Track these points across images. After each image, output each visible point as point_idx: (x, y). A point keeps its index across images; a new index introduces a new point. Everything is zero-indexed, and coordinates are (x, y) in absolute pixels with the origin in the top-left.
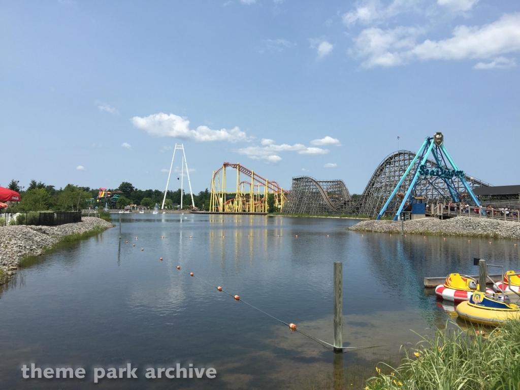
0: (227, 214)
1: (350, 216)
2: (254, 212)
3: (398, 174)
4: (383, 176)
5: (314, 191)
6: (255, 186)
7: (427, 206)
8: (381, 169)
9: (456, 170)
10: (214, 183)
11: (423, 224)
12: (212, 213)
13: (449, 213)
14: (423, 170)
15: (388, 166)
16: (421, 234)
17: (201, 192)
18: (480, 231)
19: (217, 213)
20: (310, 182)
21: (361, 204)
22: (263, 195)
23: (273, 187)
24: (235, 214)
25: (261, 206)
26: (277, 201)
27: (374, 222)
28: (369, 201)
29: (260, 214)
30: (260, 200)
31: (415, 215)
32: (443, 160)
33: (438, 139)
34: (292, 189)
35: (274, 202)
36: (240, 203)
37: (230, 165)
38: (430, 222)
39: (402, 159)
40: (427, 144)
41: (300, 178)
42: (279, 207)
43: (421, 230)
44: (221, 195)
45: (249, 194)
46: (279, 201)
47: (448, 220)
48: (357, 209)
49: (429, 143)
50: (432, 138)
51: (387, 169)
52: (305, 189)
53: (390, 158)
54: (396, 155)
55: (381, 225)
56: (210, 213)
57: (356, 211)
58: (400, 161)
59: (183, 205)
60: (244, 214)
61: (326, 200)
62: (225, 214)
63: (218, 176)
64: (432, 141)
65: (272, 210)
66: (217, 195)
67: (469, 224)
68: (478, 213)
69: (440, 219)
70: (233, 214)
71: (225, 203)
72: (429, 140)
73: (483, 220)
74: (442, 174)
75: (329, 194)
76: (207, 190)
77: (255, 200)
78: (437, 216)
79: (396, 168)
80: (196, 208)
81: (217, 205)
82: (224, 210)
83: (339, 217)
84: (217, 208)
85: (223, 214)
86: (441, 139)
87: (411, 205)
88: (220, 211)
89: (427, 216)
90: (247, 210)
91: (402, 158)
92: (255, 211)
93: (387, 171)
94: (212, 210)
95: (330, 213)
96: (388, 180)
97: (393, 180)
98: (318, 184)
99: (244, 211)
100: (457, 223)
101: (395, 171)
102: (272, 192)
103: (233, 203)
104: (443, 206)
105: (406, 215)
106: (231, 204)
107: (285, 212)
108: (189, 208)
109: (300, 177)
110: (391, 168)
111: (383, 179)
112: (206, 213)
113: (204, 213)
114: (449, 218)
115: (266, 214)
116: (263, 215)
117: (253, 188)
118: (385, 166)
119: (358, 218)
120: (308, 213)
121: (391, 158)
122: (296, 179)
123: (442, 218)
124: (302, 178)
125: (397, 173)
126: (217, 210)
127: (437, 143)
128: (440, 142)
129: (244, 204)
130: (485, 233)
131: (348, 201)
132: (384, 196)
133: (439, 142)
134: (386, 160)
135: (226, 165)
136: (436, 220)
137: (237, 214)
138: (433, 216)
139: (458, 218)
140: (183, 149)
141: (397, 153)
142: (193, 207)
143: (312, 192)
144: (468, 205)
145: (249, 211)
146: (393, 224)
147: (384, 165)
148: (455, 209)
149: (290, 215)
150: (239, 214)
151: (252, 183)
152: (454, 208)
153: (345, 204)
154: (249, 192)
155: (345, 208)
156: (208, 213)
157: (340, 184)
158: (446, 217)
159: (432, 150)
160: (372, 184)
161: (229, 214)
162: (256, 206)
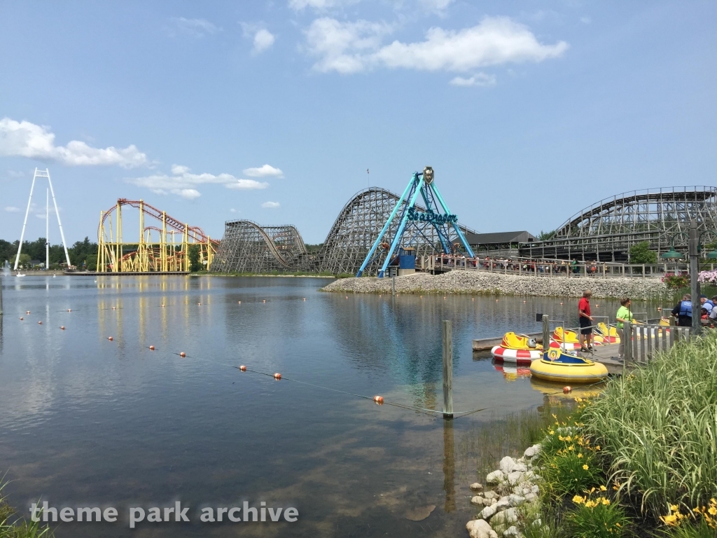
0: (126, 274)
1: (308, 274)
2: (166, 270)
3: (369, 218)
4: (350, 220)
5: (257, 240)
6: (167, 233)
7: (417, 258)
8: (348, 211)
9: (448, 214)
10: (103, 228)
11: (413, 281)
12: (101, 275)
13: (442, 266)
14: (412, 214)
15: (356, 207)
16: (413, 293)
17: (78, 243)
18: (479, 288)
19: (109, 273)
20: (251, 227)
21: (322, 258)
22: (181, 246)
23: (194, 235)
24: (138, 274)
25: (178, 263)
26: (201, 255)
27: (354, 280)
28: (333, 252)
29: (177, 274)
30: (176, 253)
31: (403, 270)
32: (433, 202)
33: (429, 175)
34: (224, 238)
35: (198, 256)
36: (146, 259)
37: (129, 202)
38: (422, 279)
39: (373, 198)
40: (415, 182)
41: (237, 223)
42: (205, 263)
43: (413, 288)
44: (115, 247)
45: (158, 246)
46: (205, 254)
47: (442, 275)
48: (316, 265)
49: (417, 180)
50: (421, 174)
51: (354, 211)
52: (244, 238)
53: (358, 196)
54: (366, 194)
55: (363, 283)
56: (98, 275)
57: (315, 267)
58: (371, 201)
59: (49, 263)
60: (153, 274)
61: (273, 252)
62: (123, 274)
63: (108, 218)
64: (421, 177)
65: (196, 267)
66: (107, 246)
67: (466, 280)
68: (475, 266)
69: (432, 274)
70: (135, 274)
71: (122, 258)
72: (417, 175)
73: (482, 274)
74: (434, 218)
75: (278, 244)
76: (87, 240)
77: (168, 253)
78: (428, 271)
79: (366, 210)
80: (74, 267)
81: (108, 261)
82: (119, 269)
83: (293, 276)
84: (108, 266)
85: (120, 275)
86: (432, 175)
87: (398, 258)
88: (113, 271)
89: (417, 270)
90: (156, 268)
91: (373, 196)
92: (169, 269)
93: (356, 214)
94: (100, 269)
95: (281, 271)
96: (356, 226)
97: (362, 225)
98: (262, 231)
99: (152, 270)
100: (453, 279)
101: (365, 214)
102: (194, 242)
103: (133, 259)
104: (435, 258)
105: (391, 270)
106: (130, 260)
107: (216, 270)
108: (60, 268)
109: (236, 221)
110: (360, 210)
111: (350, 225)
112: (92, 275)
113: (89, 275)
114: (443, 272)
115: (186, 274)
116: (181, 276)
117: (166, 237)
118: (353, 207)
119: (318, 276)
120: (249, 270)
121: (360, 197)
122: (230, 224)
123: (434, 273)
124: (240, 222)
125: (367, 217)
126: (109, 269)
127: (427, 180)
128: (431, 179)
129: (151, 260)
130: (486, 289)
131: (304, 254)
132: (352, 247)
133: (429, 179)
134: (353, 199)
135: (121, 202)
136: (428, 275)
137: (141, 274)
138: (424, 271)
139: (453, 272)
140: (48, 176)
141: (368, 190)
142: (67, 266)
143: (254, 243)
144: (464, 257)
145: (159, 270)
146: (379, 281)
147: (351, 206)
148: (450, 261)
149: (223, 274)
150: (144, 274)
151: (164, 229)
152: (448, 260)
153: (300, 257)
154: (159, 243)
155: (300, 263)
156: (95, 275)
157: (290, 231)
158: (438, 272)
159: (422, 189)
160: (335, 230)
161: (129, 274)
162: (171, 262)
